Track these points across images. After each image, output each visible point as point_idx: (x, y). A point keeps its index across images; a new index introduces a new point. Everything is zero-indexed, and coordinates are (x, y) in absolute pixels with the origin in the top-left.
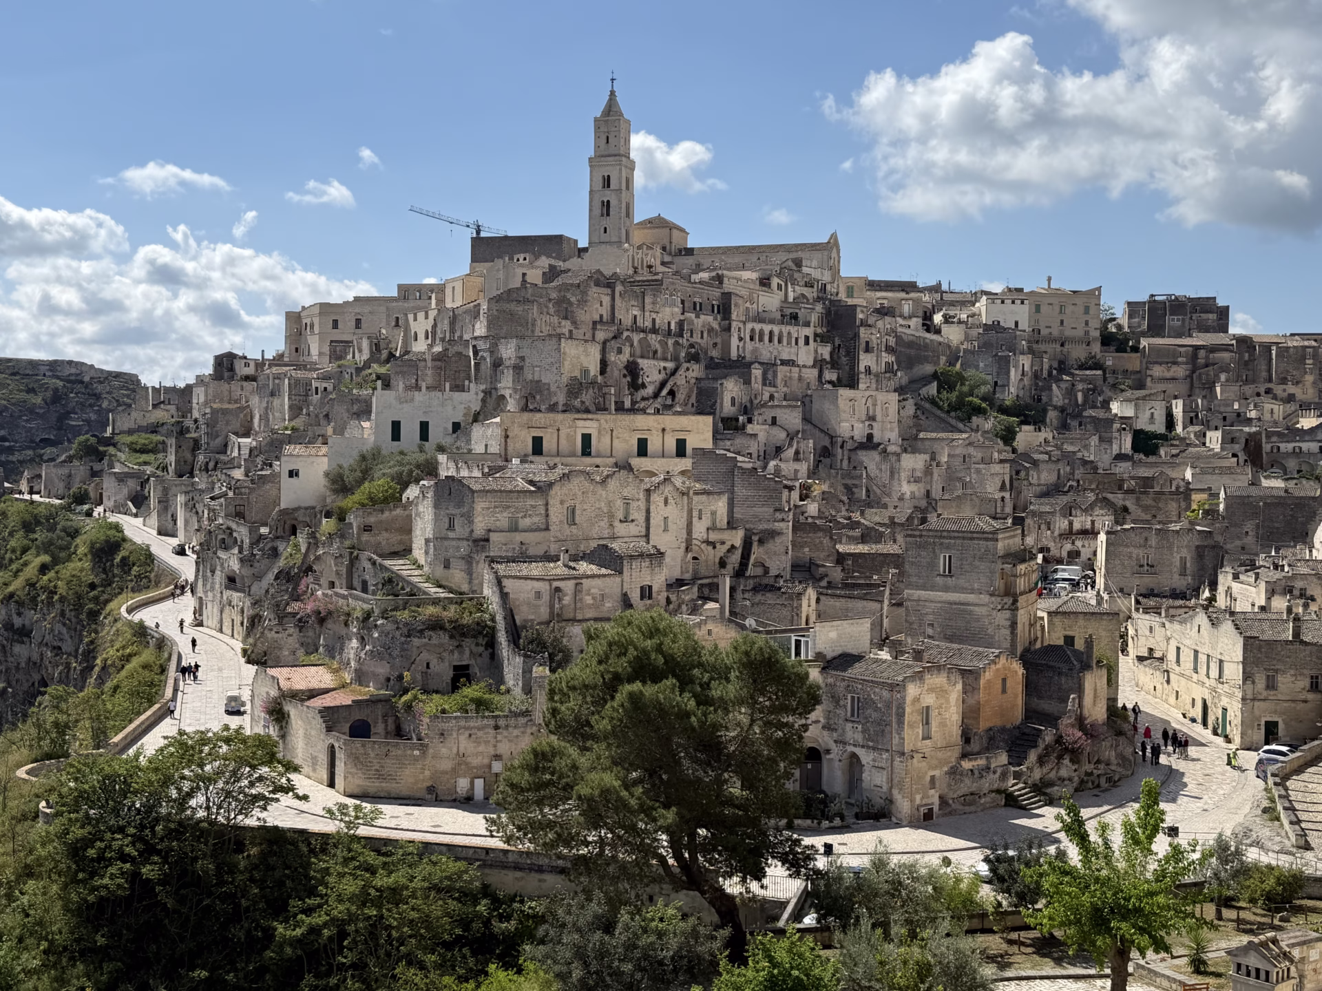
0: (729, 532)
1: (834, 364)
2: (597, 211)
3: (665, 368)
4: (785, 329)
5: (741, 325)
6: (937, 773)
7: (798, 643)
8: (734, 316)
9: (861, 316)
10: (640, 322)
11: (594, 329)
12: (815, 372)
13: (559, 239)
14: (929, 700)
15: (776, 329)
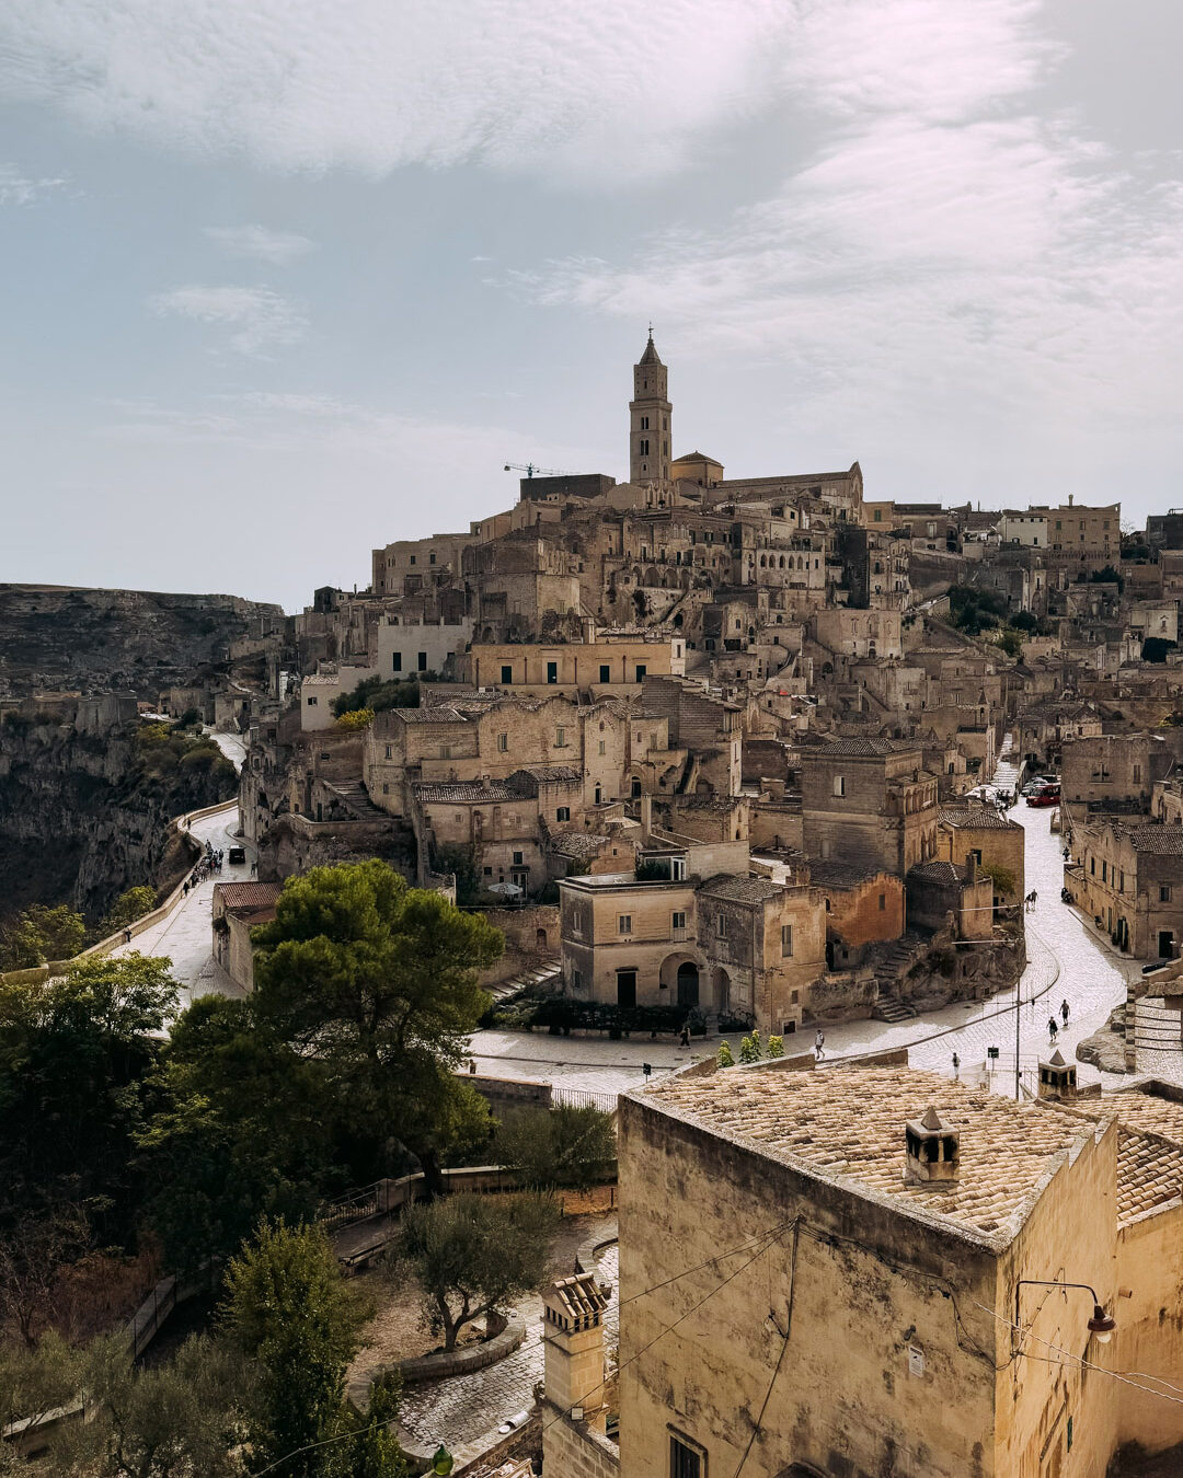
0: (669, 753)
1: (844, 586)
2: (638, 451)
3: (672, 596)
4: (795, 555)
5: (752, 552)
6: (800, 988)
7: (676, 864)
8: (745, 545)
9: (871, 540)
10: (649, 555)
11: (603, 561)
12: (823, 594)
13: (597, 478)
14: (789, 920)
15: (787, 555)
